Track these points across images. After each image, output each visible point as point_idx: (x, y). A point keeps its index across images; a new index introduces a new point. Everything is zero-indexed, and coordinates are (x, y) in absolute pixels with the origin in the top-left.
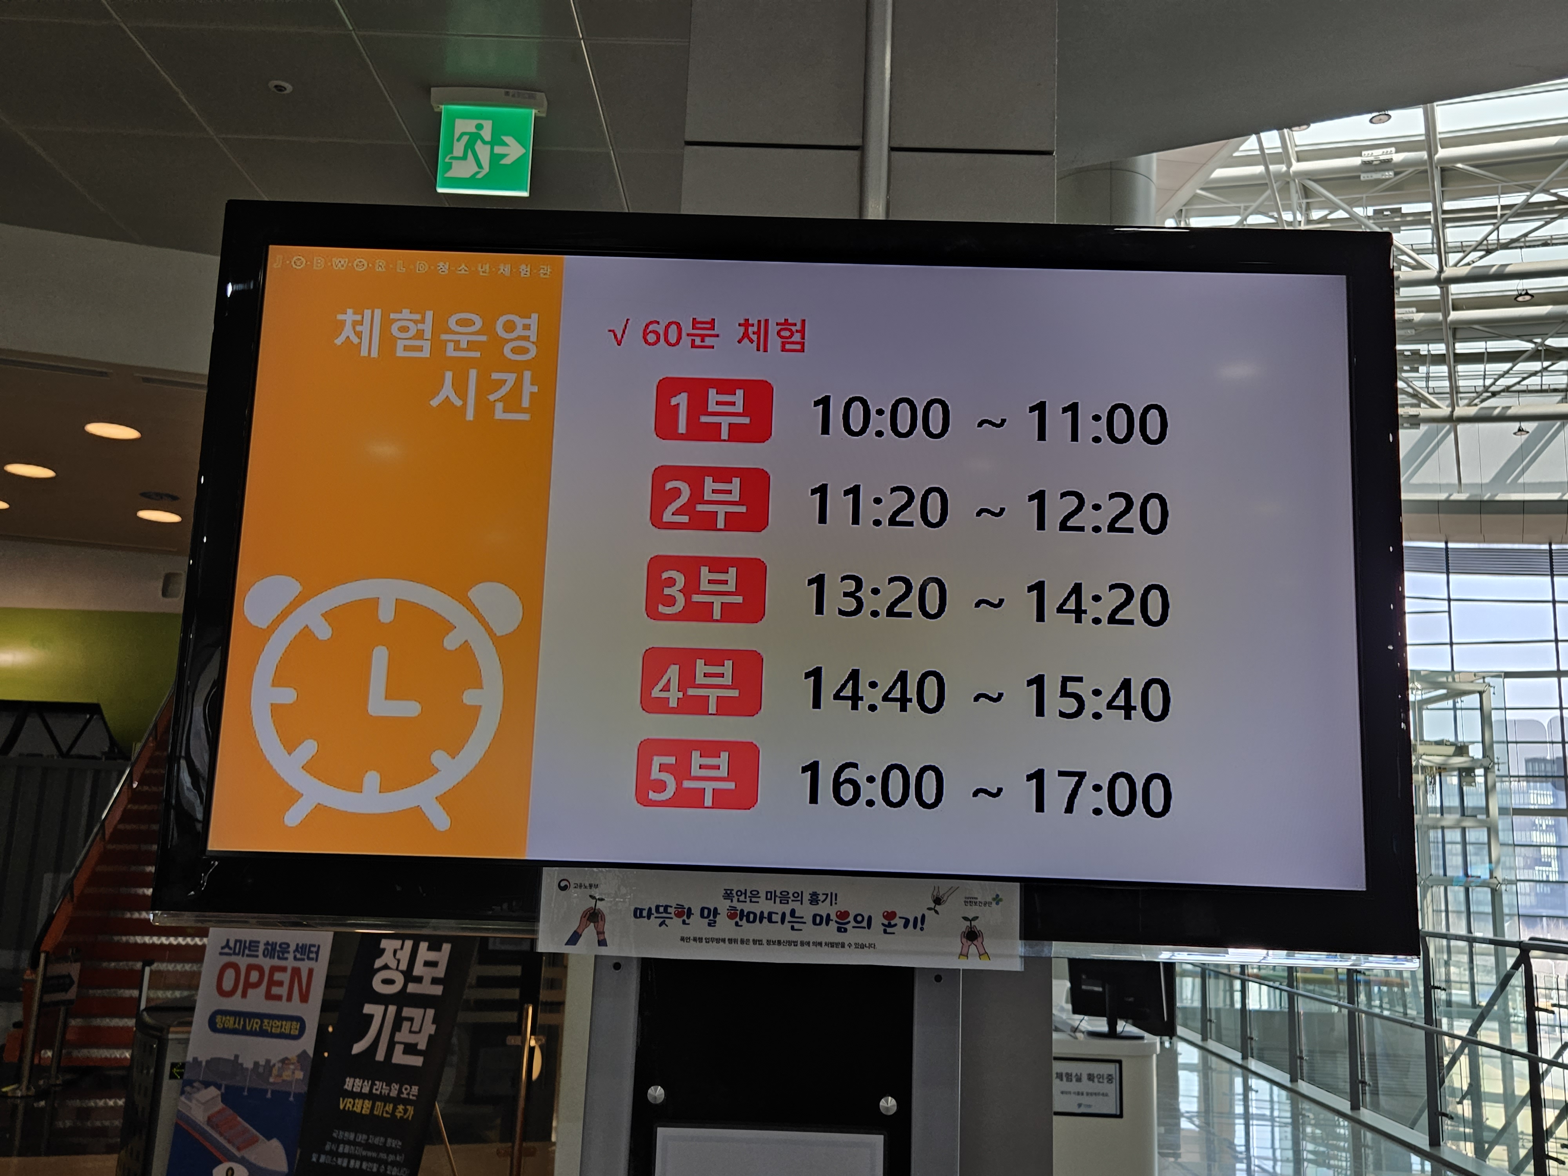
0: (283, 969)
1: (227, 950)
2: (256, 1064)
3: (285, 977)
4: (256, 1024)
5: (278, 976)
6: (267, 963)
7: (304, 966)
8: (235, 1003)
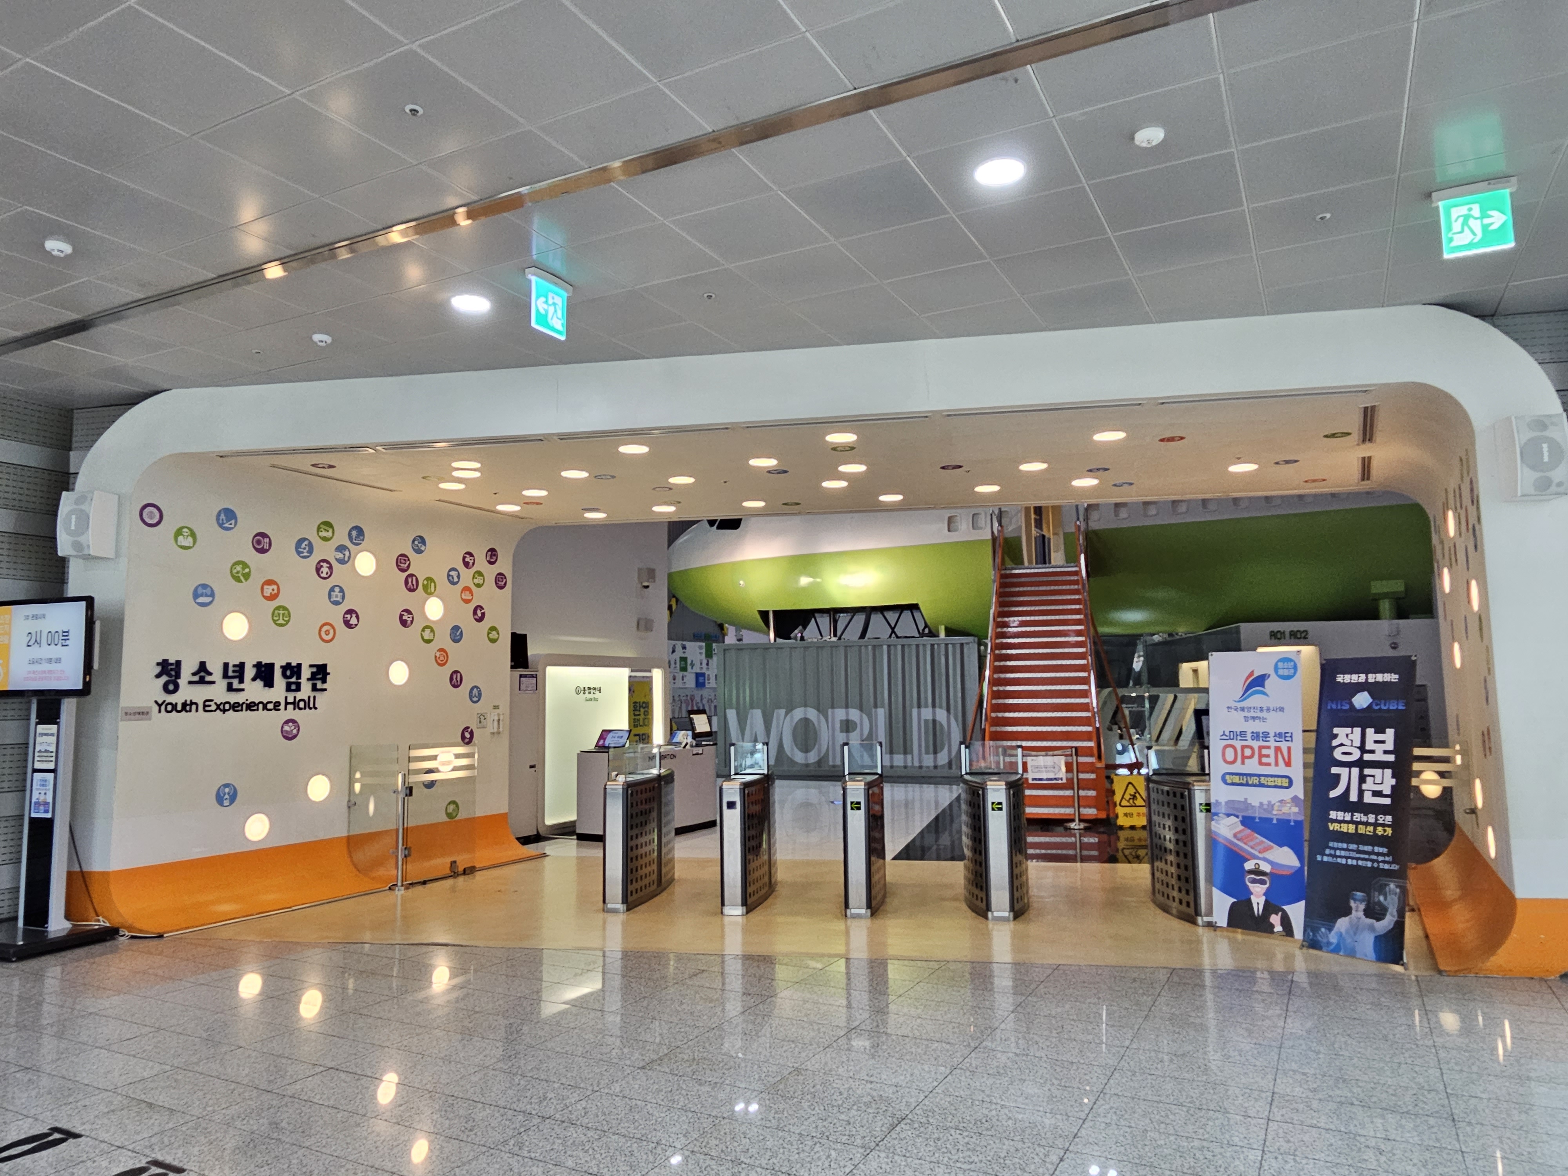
0: (1269, 747)
1: (1224, 737)
2: (1261, 804)
3: (1271, 752)
4: (1255, 780)
5: (1264, 752)
6: (1256, 744)
7: (1284, 746)
8: (1237, 768)
